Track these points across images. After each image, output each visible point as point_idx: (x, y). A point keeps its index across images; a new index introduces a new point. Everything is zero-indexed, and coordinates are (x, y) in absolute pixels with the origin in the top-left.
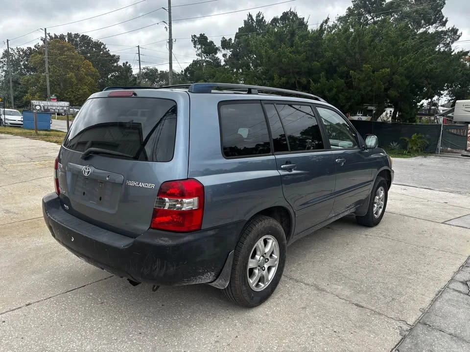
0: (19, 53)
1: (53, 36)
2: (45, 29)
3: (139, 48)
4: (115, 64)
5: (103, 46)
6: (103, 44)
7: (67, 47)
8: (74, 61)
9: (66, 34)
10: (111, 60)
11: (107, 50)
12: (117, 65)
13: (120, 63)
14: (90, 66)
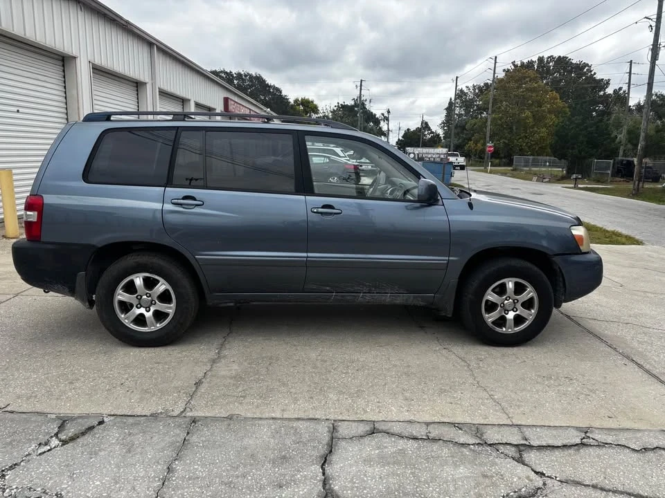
0: (475, 91)
1: (519, 64)
2: (496, 57)
3: (631, 65)
4: (602, 93)
5: (587, 68)
6: (587, 65)
7: (529, 77)
8: (534, 95)
9: (535, 59)
10: (594, 88)
11: (593, 73)
12: (605, 93)
13: (610, 91)
14: (557, 99)
